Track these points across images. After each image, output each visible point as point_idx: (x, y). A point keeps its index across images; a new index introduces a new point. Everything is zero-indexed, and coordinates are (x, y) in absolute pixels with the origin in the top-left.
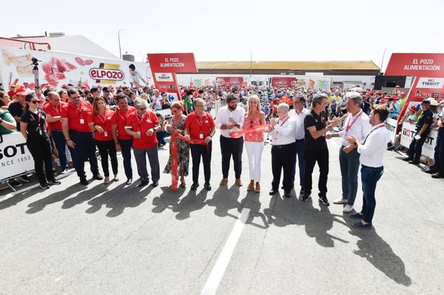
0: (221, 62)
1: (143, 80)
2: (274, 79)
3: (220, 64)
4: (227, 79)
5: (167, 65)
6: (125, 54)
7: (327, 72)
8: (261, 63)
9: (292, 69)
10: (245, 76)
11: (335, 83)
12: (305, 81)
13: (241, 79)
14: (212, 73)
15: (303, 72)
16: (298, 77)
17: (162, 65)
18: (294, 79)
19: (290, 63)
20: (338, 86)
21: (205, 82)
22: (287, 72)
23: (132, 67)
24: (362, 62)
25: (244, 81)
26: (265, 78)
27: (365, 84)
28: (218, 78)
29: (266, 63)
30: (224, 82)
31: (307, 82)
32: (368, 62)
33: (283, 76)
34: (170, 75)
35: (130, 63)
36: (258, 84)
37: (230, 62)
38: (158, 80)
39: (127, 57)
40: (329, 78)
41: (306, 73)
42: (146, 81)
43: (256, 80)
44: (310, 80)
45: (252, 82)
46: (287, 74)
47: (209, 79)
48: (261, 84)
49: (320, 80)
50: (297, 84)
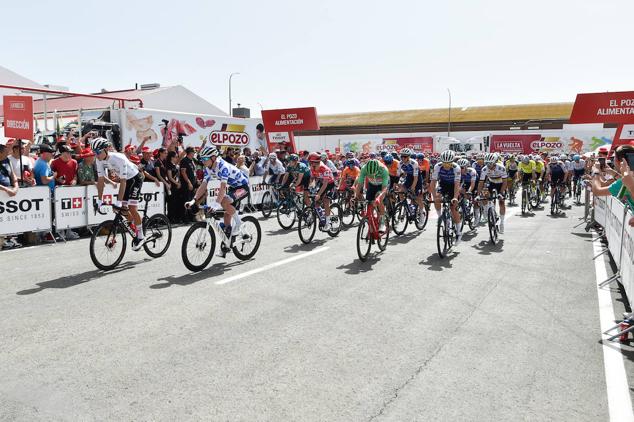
0: (394, 113)
2: (495, 138)
3: (392, 116)
4: (402, 142)
5: (282, 123)
8: (471, 110)
9: (532, 118)
10: (436, 135)
12: (561, 140)
13: (429, 141)
14: (378, 132)
15: (557, 124)
16: (546, 134)
17: (277, 123)
18: (537, 137)
21: (364, 146)
22: (524, 124)
23: (260, 128)
25: (436, 143)
26: (475, 138)
28: (385, 140)
29: (481, 109)
31: (566, 142)
33: (515, 132)
36: (462, 147)
37: (410, 111)
38: (271, 141)
41: (565, 126)
43: (458, 142)
44: (573, 138)
45: (451, 145)
46: (523, 128)
47: (369, 143)
48: (468, 147)
49: (593, 138)
50: (545, 147)
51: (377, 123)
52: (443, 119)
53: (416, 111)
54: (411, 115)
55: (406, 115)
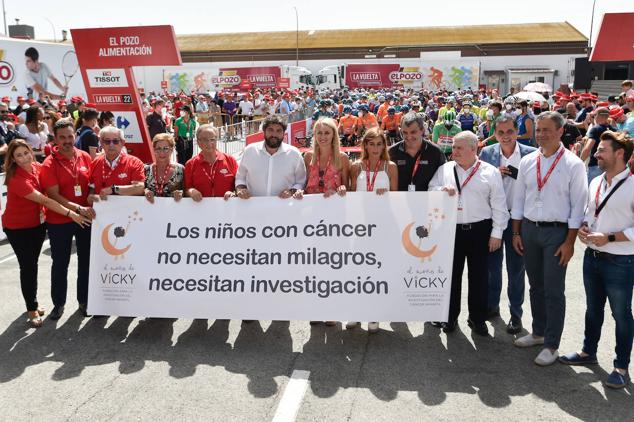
0: (229, 36)
1: (56, 81)
2: (351, 68)
3: (227, 40)
4: (243, 73)
5: (112, 52)
6: (15, 23)
7: (468, 51)
8: (319, 34)
9: (389, 45)
10: (283, 65)
11: (489, 73)
12: (421, 70)
13: (276, 71)
14: (211, 60)
15: (414, 52)
16: (404, 62)
17: (102, 53)
18: (396, 67)
19: (383, 33)
20: (495, 80)
21: (196, 79)
22: (379, 52)
23: (32, 54)
24: (546, 26)
25: (284, 75)
26: (329, 67)
27: (556, 73)
28: (222, 70)
29: (331, 34)
30: (238, 80)
31: (426, 73)
32: (560, 25)
33: (370, 60)
34: (120, 72)
35: (28, 43)
36: (314, 80)
37: (250, 34)
38: (93, 84)
39: (20, 31)
40: (475, 63)
41: (422, 54)
42: (63, 84)
43: (309, 73)
44: (432, 69)
45: (302, 77)
46: (380, 56)
47: (203, 74)
48: (321, 80)
49: (453, 69)
50: (404, 79)
51: (209, 49)
52: (290, 44)
53: (255, 34)
54: (251, 38)
55: (245, 38)
